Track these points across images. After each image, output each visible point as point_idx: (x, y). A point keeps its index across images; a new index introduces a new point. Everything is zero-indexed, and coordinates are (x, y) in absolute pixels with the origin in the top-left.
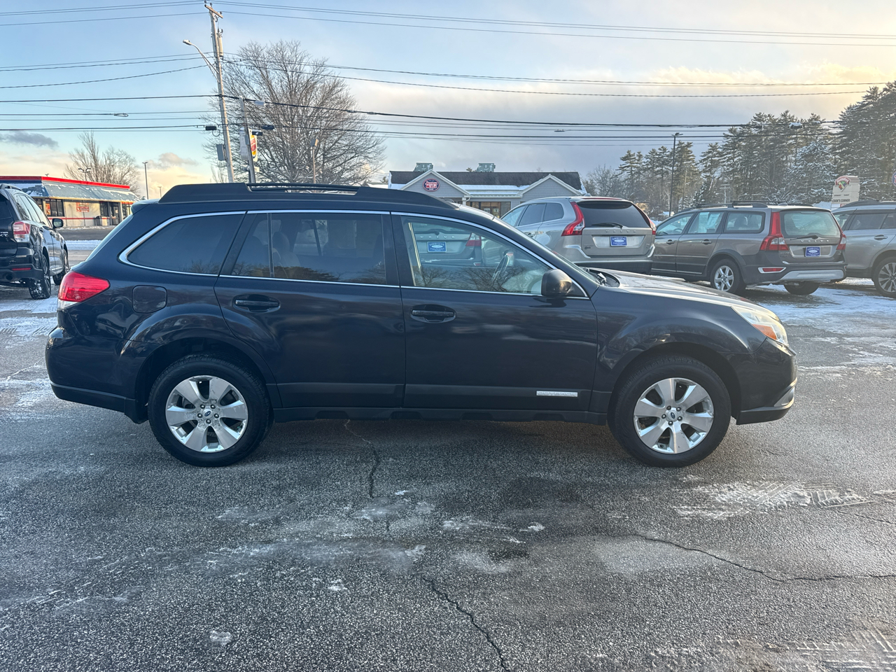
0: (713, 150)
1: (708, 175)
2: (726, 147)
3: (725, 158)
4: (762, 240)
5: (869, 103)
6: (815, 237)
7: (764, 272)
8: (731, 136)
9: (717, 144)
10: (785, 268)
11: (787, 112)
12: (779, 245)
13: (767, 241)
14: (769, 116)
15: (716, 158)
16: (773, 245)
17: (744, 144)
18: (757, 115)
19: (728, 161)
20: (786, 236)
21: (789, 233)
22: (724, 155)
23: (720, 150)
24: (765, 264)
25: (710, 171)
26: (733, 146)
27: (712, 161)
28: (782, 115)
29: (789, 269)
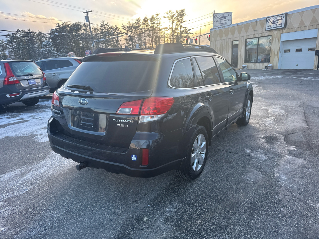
0: (2, 42)
1: (3, 52)
2: (8, 41)
3: (9, 46)
4: (3, 79)
5: (58, 29)
6: (31, 75)
7: (10, 97)
8: (9, 37)
9: (3, 40)
10: (21, 93)
11: (30, 29)
12: (14, 81)
13: (6, 80)
14: (23, 30)
15: (4, 46)
16: (10, 81)
17: (15, 40)
18: (18, 29)
19: (10, 47)
20: (17, 76)
21: (17, 74)
22: (8, 45)
23: (6, 43)
24: (9, 92)
25: (3, 51)
26: (11, 41)
27: (3, 47)
28: (28, 30)
29: (24, 93)
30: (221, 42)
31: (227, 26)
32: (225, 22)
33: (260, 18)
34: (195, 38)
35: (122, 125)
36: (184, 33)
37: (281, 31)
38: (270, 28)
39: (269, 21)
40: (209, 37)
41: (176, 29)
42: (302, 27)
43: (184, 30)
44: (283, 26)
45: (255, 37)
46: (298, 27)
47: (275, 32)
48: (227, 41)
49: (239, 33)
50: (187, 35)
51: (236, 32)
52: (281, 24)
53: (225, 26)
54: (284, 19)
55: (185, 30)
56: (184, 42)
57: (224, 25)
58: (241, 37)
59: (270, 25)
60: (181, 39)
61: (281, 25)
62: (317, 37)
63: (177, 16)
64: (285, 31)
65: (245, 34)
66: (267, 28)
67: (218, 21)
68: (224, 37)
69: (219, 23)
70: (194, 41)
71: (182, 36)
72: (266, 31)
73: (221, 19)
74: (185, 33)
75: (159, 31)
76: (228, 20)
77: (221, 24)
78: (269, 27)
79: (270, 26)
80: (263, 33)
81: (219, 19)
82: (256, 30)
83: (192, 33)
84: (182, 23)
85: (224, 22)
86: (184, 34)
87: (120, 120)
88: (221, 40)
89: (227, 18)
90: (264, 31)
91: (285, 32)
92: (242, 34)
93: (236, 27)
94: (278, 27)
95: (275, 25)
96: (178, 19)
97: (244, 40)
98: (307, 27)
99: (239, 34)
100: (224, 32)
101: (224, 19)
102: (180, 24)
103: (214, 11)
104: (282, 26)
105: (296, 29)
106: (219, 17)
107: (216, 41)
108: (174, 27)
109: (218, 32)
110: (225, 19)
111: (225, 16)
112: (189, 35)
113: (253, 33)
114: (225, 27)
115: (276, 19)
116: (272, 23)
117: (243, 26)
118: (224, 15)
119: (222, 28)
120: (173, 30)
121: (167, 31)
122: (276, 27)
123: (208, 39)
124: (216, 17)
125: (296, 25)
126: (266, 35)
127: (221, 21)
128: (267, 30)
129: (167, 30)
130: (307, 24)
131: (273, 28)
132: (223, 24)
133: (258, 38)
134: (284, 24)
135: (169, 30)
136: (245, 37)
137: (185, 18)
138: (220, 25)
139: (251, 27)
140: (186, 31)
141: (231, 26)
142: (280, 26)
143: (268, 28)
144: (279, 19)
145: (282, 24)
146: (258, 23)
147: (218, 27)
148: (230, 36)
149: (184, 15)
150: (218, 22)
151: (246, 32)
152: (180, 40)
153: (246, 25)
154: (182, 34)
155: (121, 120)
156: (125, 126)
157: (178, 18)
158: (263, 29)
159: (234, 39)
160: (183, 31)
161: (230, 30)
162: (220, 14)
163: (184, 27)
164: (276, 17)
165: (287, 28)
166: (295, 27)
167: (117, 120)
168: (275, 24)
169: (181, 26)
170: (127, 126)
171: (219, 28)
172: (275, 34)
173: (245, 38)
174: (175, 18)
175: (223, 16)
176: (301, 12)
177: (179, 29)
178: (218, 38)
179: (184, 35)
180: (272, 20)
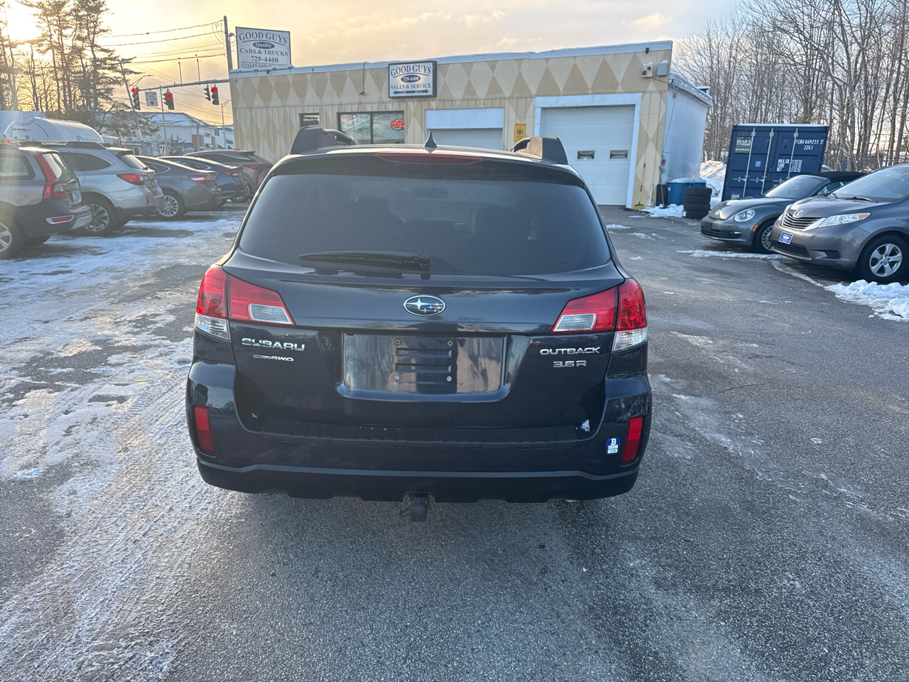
30: (268, 115)
31: (281, 69)
32: (271, 56)
33: (371, 62)
34: (164, 91)
35: (569, 363)
36: (109, 69)
37: (425, 104)
38: (398, 92)
39: (396, 75)
40: (211, 94)
41: (78, 51)
42: (471, 101)
43: (105, 59)
44: (430, 93)
45: (363, 110)
46: (463, 100)
47: (412, 105)
48: (285, 112)
49: (320, 94)
50: (119, 75)
51: (311, 92)
52: (425, 86)
53: (275, 69)
54: (431, 75)
55: (111, 59)
56: (110, 96)
57: (273, 67)
58: (324, 107)
59: (398, 82)
60: (99, 87)
61: (425, 89)
62: (502, 129)
63: (73, 7)
64: (434, 104)
65: (336, 100)
66: (392, 91)
67: (251, 51)
68: (275, 101)
69: (255, 58)
70: (160, 99)
71: (102, 78)
72: (390, 100)
73: (260, 47)
74: (112, 68)
75: (7, 50)
76: (279, 53)
77: (261, 61)
78: (397, 90)
79: (399, 87)
80: (381, 102)
81: (254, 45)
82: (363, 92)
83: (136, 73)
84: (94, 33)
85: (268, 56)
86: (106, 71)
87: (563, 350)
88: (267, 108)
89: (277, 48)
90: (386, 98)
91: (435, 108)
92: (327, 99)
93: (309, 77)
94: (418, 92)
95: (410, 86)
96: (78, 18)
97: (335, 115)
98: (482, 101)
99: (318, 95)
100: (274, 86)
101: (268, 48)
102: (91, 36)
103: (225, 18)
104: (426, 91)
105: (458, 102)
106: (252, 39)
107: (251, 108)
108: (68, 43)
109: (256, 83)
110: (271, 50)
111: (272, 40)
112: (127, 77)
113: (357, 98)
114: (278, 73)
115: (412, 71)
116: (402, 79)
117: (328, 75)
118: (269, 35)
119: (268, 73)
120: (66, 51)
121: (41, 52)
122: (414, 92)
123: (209, 99)
124: (246, 39)
125: (458, 94)
126: (390, 109)
127: (260, 52)
128: (393, 98)
129: (42, 48)
130: (481, 93)
131: (407, 92)
132: (268, 62)
133: (372, 114)
134: (431, 85)
135: (51, 51)
136: (337, 107)
137: (104, 19)
138: (258, 65)
139: (348, 81)
140: (113, 62)
141: (293, 72)
142: (423, 91)
143: (394, 90)
144: (418, 72)
145: (427, 86)
146: (368, 75)
147: (253, 69)
148: (293, 99)
149: (101, 9)
150: (251, 54)
151: (339, 95)
152: (95, 90)
153: (335, 77)
154: (100, 71)
155: (568, 350)
156: (578, 365)
157: (80, 14)
158: (380, 92)
159: (306, 108)
160: (104, 61)
161: (291, 81)
162: (257, 32)
163: (106, 48)
164: (411, 65)
165: (438, 97)
166: (455, 97)
167: (554, 351)
168: (410, 84)
169: (93, 45)
170: (584, 364)
171: (256, 71)
172: (412, 109)
173: (336, 109)
174: (69, 14)
175: (264, 38)
176: (467, 63)
177: (88, 53)
178: (258, 102)
179: (106, 75)
180: (401, 73)
